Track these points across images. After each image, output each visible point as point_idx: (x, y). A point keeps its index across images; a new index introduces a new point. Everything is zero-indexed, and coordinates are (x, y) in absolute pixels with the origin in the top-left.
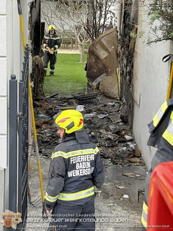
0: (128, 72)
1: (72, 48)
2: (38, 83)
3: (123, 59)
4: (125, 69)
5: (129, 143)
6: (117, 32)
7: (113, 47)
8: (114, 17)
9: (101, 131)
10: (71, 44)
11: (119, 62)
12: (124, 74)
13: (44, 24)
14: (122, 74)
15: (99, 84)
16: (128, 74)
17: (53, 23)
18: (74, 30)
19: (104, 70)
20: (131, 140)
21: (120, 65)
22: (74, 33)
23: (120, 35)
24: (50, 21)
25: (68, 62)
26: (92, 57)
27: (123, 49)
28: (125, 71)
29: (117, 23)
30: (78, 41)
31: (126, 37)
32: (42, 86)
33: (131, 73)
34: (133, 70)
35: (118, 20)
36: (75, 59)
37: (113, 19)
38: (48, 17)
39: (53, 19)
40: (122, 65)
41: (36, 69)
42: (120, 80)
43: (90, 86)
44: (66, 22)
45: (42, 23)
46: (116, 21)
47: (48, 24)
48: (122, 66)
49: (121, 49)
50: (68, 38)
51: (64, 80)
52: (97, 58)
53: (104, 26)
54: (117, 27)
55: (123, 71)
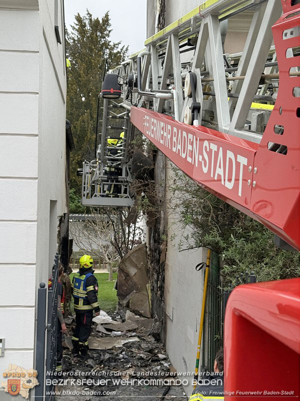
0: (159, 287)
1: (100, 268)
3: (153, 275)
4: (156, 284)
5: (163, 362)
6: (147, 247)
7: (142, 263)
9: (133, 350)
11: (149, 278)
12: (155, 290)
13: (72, 241)
14: (152, 290)
15: (128, 303)
16: (159, 289)
18: (102, 249)
19: (134, 287)
20: (164, 359)
21: (150, 281)
22: (102, 252)
23: (149, 250)
24: (78, 240)
26: (122, 275)
28: (155, 286)
29: (145, 239)
30: (107, 260)
31: (155, 252)
32: (69, 304)
33: (162, 289)
34: (164, 284)
35: (147, 236)
36: (103, 278)
37: (142, 235)
38: (76, 236)
39: (81, 238)
42: (151, 296)
43: (121, 304)
44: (94, 240)
45: (70, 240)
48: (153, 282)
49: (151, 264)
52: (127, 275)
53: (133, 242)
54: (147, 242)
55: (154, 287)
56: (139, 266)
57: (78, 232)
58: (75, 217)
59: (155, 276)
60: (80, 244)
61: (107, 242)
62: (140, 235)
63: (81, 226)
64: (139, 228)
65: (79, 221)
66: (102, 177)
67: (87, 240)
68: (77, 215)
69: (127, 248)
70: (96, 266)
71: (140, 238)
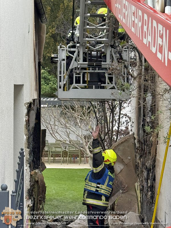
0: (150, 187)
1: (81, 162)
2: (37, 203)
3: (142, 171)
4: (146, 183)
6: (135, 139)
7: (129, 158)
8: (130, 121)
10: (79, 157)
11: (138, 176)
12: (145, 190)
13: (45, 131)
14: (142, 190)
15: (114, 204)
16: (149, 190)
17: (57, 132)
18: (82, 140)
19: (120, 187)
21: (140, 179)
22: (82, 144)
23: (138, 142)
24: (53, 129)
25: (76, 178)
27: (141, 159)
28: (145, 186)
29: (133, 129)
30: (88, 152)
32: (43, 206)
33: (152, 188)
34: (155, 183)
35: (135, 125)
37: (130, 124)
38: (50, 124)
39: (56, 127)
40: (142, 179)
41: (36, 186)
42: (140, 197)
44: (72, 130)
45: (43, 130)
46: (133, 127)
47: (51, 133)
48: (142, 181)
49: (140, 159)
50: (75, 150)
51: (70, 200)
53: (118, 132)
54: (135, 133)
55: (143, 187)
56: (126, 161)
57: (53, 120)
58: (49, 103)
59: (145, 174)
60: (56, 134)
61: (88, 132)
62: (127, 124)
63: (57, 112)
64: (126, 115)
65: (55, 106)
66: (81, 64)
67: (64, 130)
68: (52, 99)
69: (111, 139)
70: (75, 160)
71: (127, 128)
